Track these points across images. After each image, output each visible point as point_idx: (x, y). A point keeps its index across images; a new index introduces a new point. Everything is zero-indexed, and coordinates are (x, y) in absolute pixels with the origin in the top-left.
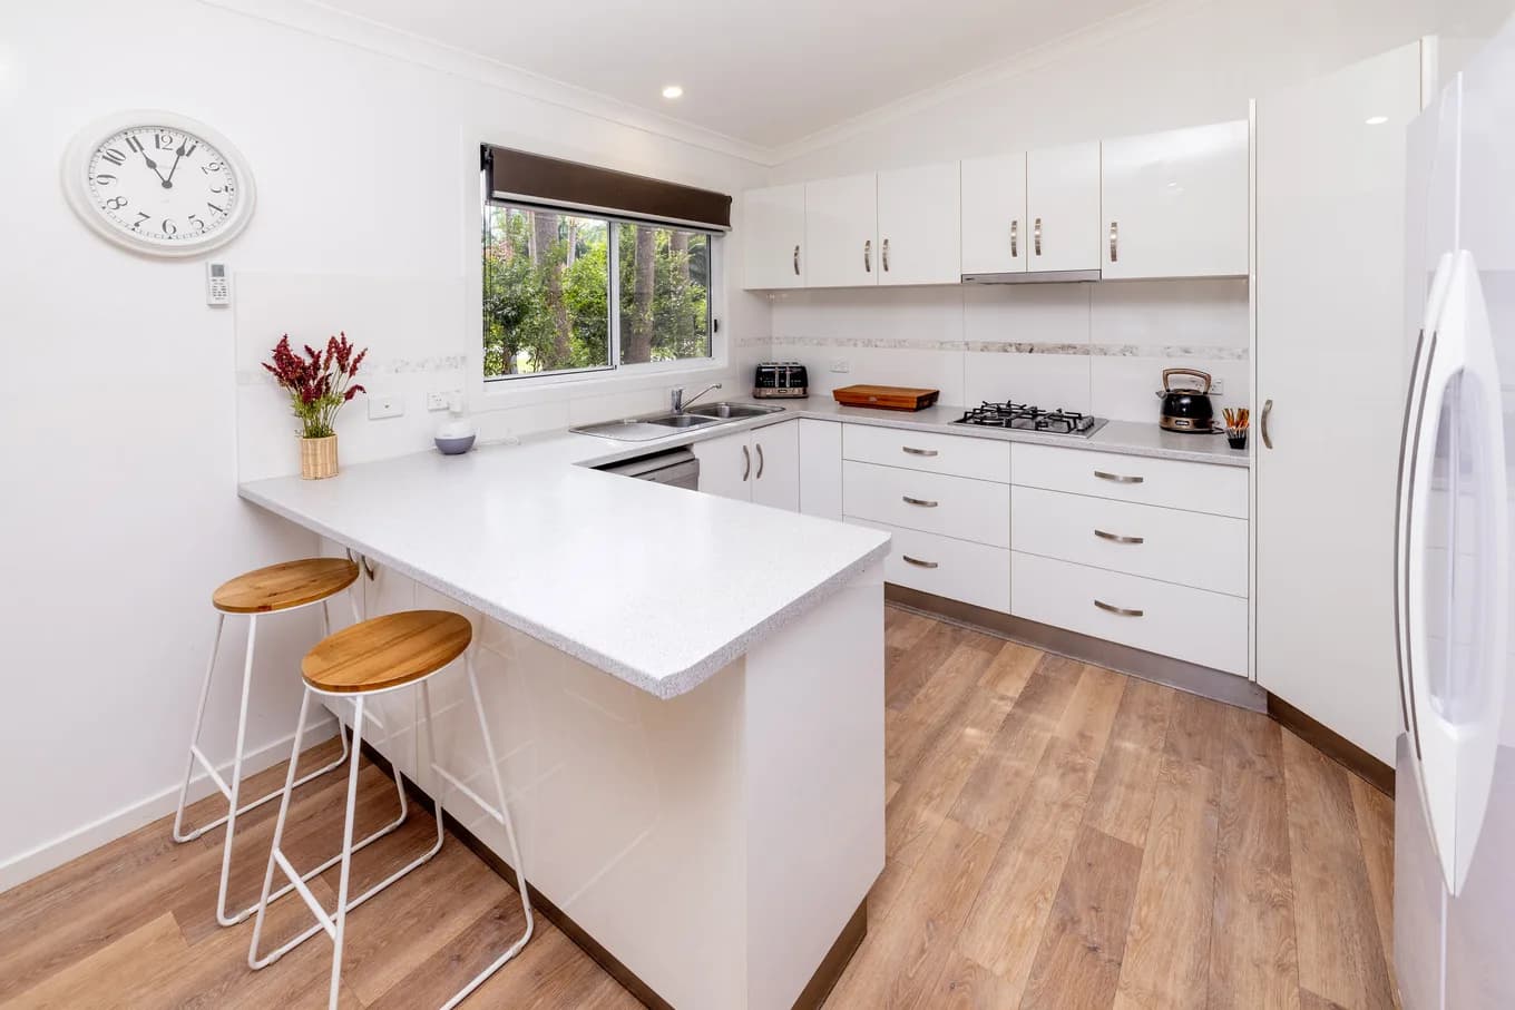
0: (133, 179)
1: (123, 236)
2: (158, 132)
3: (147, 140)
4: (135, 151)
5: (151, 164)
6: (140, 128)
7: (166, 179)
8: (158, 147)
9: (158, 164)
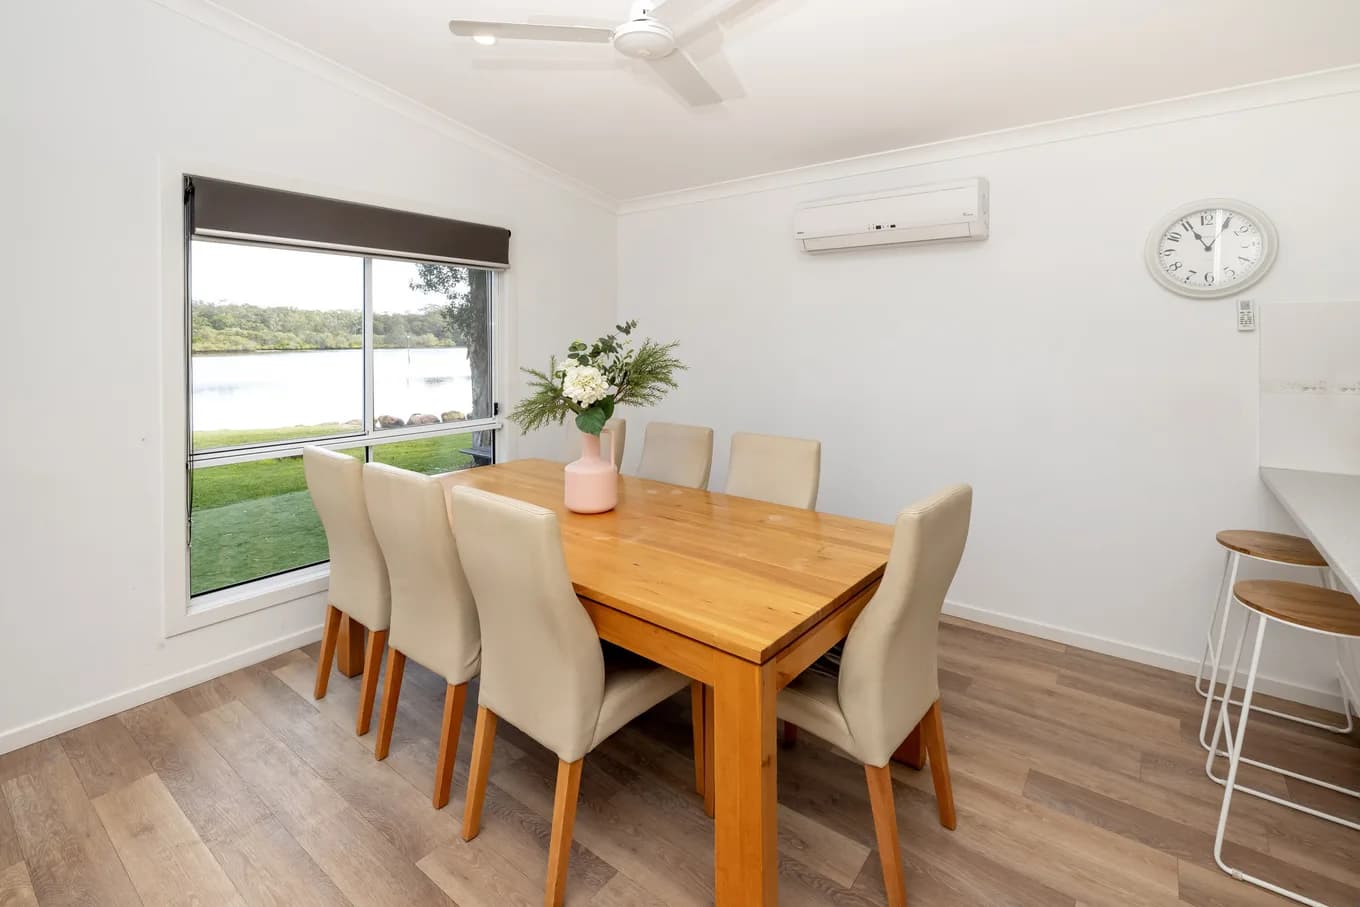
0: (1186, 251)
1: (1180, 288)
2: (1203, 214)
3: (1195, 221)
4: (1187, 230)
5: (1198, 237)
6: (1190, 215)
7: (1208, 245)
8: (1202, 224)
9: (1202, 235)
